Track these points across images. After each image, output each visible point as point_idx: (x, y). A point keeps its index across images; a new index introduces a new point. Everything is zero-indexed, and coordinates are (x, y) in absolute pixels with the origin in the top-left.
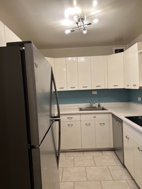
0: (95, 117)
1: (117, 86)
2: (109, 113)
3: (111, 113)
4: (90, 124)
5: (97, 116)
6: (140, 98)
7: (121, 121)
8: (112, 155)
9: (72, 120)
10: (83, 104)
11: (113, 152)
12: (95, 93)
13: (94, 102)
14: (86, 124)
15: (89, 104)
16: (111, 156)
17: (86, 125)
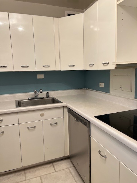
0: (42, 115)
1: (74, 66)
2: (63, 107)
3: (66, 107)
4: (35, 127)
5: (46, 113)
6: (103, 84)
7: (87, 123)
8: (69, 168)
9: (3, 124)
10: (24, 94)
11: (69, 160)
12: (41, 77)
13: (41, 91)
14: (28, 128)
15: (33, 93)
16: (67, 170)
17: (29, 130)
